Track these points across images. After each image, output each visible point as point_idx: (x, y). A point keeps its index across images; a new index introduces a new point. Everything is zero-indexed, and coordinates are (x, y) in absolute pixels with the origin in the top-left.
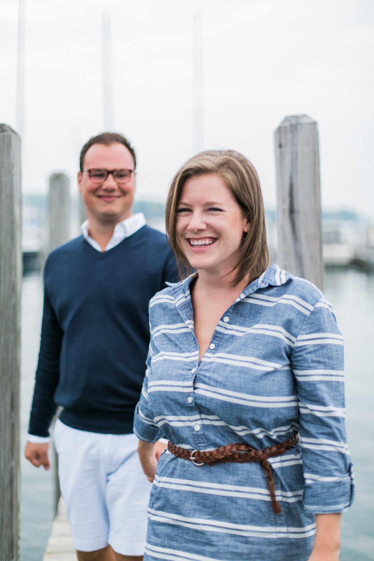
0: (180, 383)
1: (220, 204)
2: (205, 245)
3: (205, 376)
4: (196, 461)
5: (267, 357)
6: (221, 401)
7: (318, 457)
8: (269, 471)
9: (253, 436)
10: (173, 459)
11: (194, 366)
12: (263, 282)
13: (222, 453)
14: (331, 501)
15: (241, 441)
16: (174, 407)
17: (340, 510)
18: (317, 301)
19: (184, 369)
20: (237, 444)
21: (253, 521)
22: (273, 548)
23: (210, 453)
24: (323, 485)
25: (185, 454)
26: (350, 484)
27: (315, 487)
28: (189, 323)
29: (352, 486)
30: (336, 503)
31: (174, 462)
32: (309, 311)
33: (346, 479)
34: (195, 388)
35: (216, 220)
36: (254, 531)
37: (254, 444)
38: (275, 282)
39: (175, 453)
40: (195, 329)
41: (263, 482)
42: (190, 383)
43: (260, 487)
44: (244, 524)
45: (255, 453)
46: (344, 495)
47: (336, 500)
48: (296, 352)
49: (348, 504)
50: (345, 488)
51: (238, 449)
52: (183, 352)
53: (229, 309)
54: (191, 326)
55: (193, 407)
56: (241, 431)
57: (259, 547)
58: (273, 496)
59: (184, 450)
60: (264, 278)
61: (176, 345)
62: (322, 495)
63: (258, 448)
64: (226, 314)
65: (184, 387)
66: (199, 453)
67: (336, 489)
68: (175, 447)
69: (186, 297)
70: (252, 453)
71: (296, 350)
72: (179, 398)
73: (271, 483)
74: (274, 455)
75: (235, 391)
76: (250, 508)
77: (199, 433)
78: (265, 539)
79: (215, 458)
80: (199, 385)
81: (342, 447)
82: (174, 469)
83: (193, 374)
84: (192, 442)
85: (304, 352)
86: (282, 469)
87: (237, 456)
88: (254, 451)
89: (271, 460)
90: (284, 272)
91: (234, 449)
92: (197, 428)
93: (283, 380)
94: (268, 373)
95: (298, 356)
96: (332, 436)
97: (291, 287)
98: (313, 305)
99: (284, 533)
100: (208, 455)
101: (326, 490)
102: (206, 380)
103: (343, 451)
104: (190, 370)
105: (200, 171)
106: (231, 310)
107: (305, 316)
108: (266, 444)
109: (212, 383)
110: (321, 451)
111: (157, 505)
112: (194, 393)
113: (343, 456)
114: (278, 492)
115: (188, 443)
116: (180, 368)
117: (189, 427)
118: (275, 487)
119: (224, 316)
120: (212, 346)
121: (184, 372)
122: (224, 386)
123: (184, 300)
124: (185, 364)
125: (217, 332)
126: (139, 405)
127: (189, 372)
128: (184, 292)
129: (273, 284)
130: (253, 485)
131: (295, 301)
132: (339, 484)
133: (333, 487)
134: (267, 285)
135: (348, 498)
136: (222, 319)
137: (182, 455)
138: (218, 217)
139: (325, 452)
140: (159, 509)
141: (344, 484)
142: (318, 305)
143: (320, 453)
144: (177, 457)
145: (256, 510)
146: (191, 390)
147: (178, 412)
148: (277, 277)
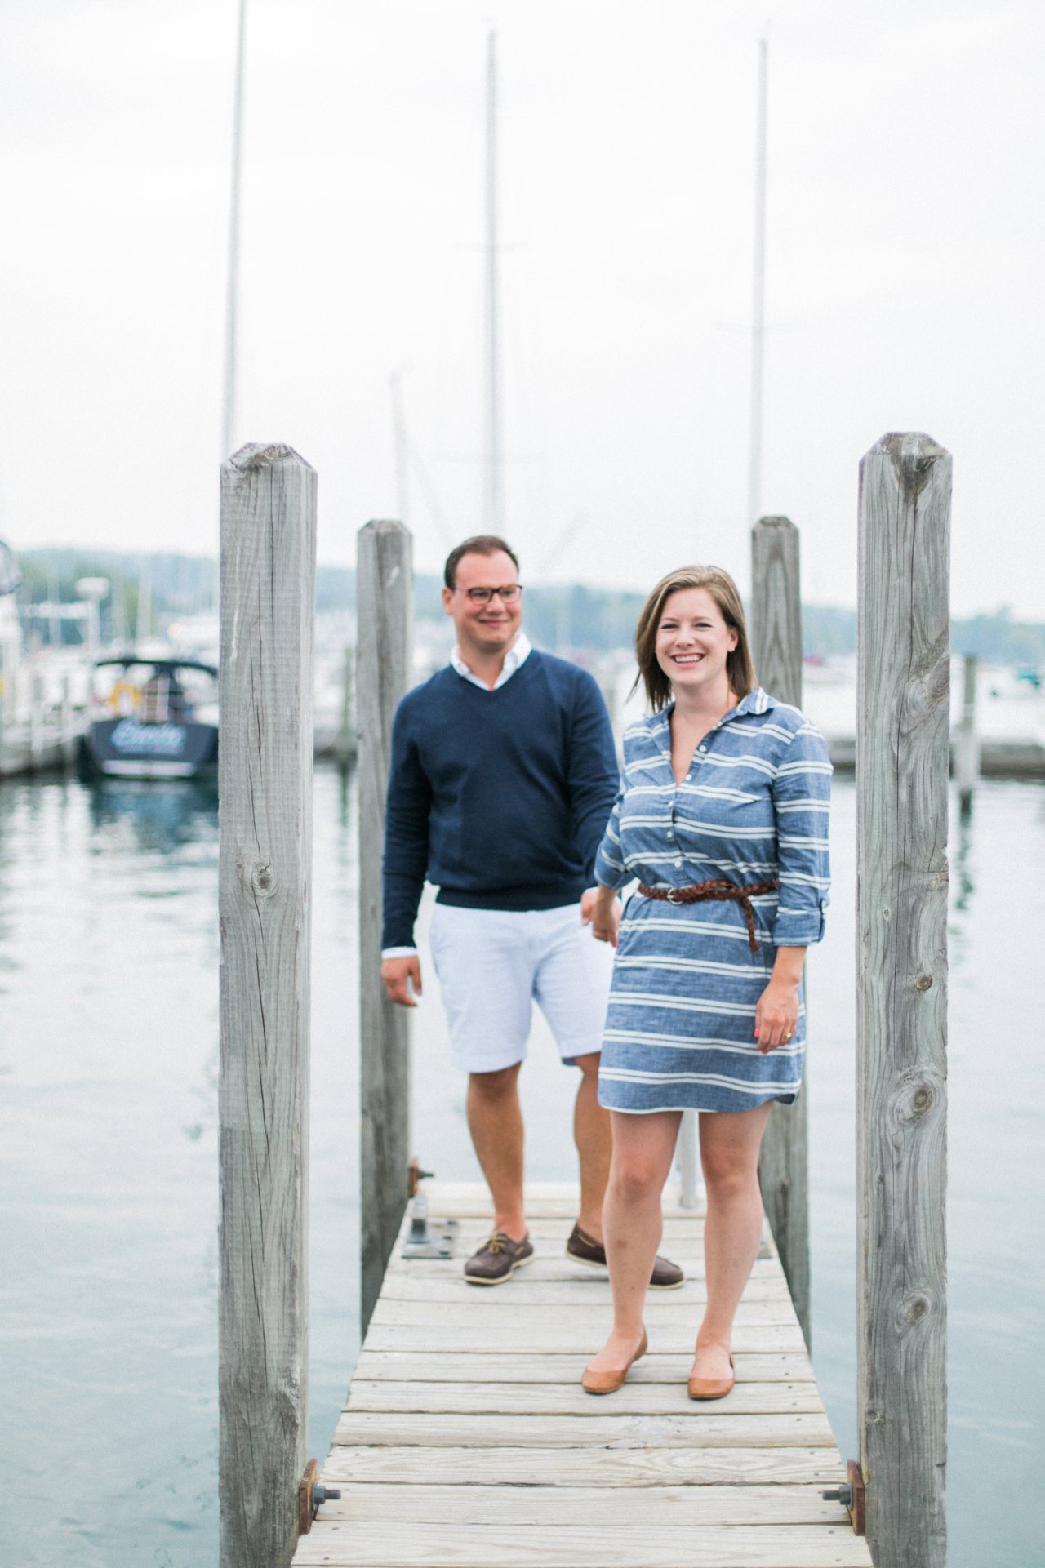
0: (658, 818)
1: (708, 619)
2: (694, 661)
3: (682, 809)
4: (674, 900)
5: (746, 789)
6: (700, 834)
7: (789, 891)
8: (748, 910)
9: (737, 872)
10: (646, 902)
11: (671, 799)
12: (742, 709)
13: (702, 889)
14: (797, 933)
15: (724, 877)
16: (654, 843)
17: (807, 943)
18: (798, 727)
19: (661, 803)
20: (718, 880)
21: (732, 960)
22: (750, 988)
23: (690, 890)
24: (791, 918)
25: (662, 895)
26: (819, 918)
27: (782, 920)
28: (666, 754)
29: (822, 921)
30: (802, 936)
31: (649, 904)
32: (789, 738)
33: (816, 913)
34: (674, 822)
35: (706, 636)
36: (730, 970)
37: (736, 880)
38: (754, 710)
39: (650, 895)
40: (671, 761)
41: (741, 921)
42: (669, 817)
43: (739, 925)
44: (721, 962)
45: (736, 890)
46: (812, 928)
47: (803, 932)
48: (778, 784)
49: (817, 938)
50: (814, 921)
51: (718, 884)
52: (660, 785)
53: (705, 737)
54: (668, 758)
55: (673, 842)
56: (724, 866)
57: (736, 986)
58: (751, 934)
59: (659, 891)
60: (744, 705)
61: (652, 779)
62: (790, 928)
63: (740, 885)
64: (702, 743)
65: (663, 822)
66: (677, 891)
67: (804, 922)
68: (649, 889)
69: (664, 727)
70: (733, 890)
71: (778, 781)
72: (658, 833)
73: (751, 921)
74: (757, 893)
75: (712, 823)
76: (727, 947)
77: (680, 870)
78: (742, 978)
79: (694, 894)
80: (679, 819)
81: (815, 882)
82: (649, 910)
83: (670, 808)
84: (671, 880)
85: (785, 783)
86: (760, 907)
87: (716, 893)
88: (735, 887)
89: (751, 898)
90: (767, 696)
91: (714, 885)
92: (678, 863)
93: (763, 810)
94: (746, 804)
95: (780, 787)
96: (805, 869)
97: (772, 717)
98: (793, 732)
99: (762, 973)
100: (687, 891)
101: (793, 922)
102: (684, 813)
103: (817, 886)
104: (667, 803)
105: (687, 585)
106: (707, 739)
107: (785, 744)
108: (749, 879)
109: (689, 815)
110: (792, 885)
111: (625, 951)
112: (673, 827)
113: (815, 890)
114: (757, 932)
115: (665, 881)
116: (656, 801)
117: (670, 864)
118: (754, 926)
119: (700, 745)
120: (689, 777)
121: (661, 806)
122: (702, 820)
123: (662, 730)
124: (662, 797)
125: (693, 763)
126: (603, 843)
127: (666, 806)
128: (662, 722)
129: (752, 712)
130: (731, 923)
131: (775, 731)
132: (807, 917)
133: (801, 920)
134: (745, 713)
135: (818, 932)
136: (698, 749)
137: (658, 896)
138: (706, 633)
139: (797, 886)
140: (628, 954)
141: (813, 917)
142: (799, 732)
143: (791, 886)
144: (651, 900)
145: (733, 949)
146: (671, 824)
147: (658, 849)
148: (758, 702)
